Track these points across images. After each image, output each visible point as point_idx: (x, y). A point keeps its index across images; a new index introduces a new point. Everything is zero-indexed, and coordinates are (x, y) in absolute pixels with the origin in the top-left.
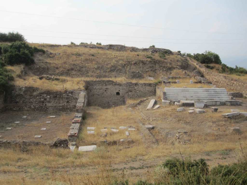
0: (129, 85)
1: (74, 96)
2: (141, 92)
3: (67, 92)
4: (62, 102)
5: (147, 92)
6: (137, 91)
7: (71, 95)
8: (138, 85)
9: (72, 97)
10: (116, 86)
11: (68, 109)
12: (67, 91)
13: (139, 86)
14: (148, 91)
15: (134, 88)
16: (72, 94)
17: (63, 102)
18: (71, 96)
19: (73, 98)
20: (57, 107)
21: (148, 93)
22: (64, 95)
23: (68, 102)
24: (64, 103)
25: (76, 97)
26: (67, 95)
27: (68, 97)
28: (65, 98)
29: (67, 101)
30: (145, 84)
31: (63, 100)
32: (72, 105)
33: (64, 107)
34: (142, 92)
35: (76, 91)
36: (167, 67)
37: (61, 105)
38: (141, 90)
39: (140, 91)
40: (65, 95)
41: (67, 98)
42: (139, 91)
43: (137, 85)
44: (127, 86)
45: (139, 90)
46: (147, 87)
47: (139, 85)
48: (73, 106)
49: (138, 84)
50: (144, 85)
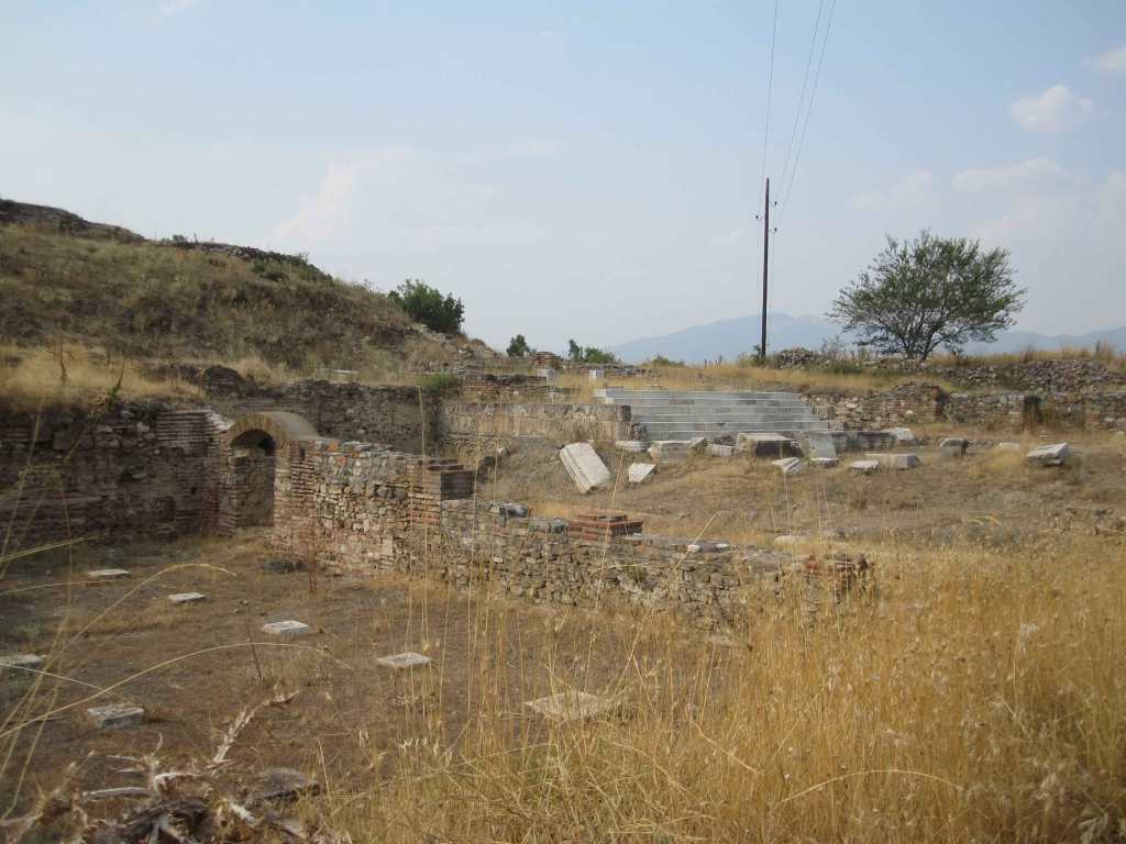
0: (322, 396)
1: (164, 436)
2: (373, 432)
3: (124, 412)
4: (91, 477)
5: (400, 432)
6: (358, 428)
7: (147, 428)
8: (361, 394)
9: (154, 442)
10: (256, 400)
11: (129, 525)
12: (119, 407)
13: (366, 402)
14: (403, 427)
15: (345, 411)
16: (153, 427)
17: (96, 481)
18: (151, 436)
19: (157, 452)
20: (52, 517)
21: (405, 439)
22: (101, 429)
23: (126, 479)
24: (104, 486)
25: (176, 443)
26: (125, 433)
27: (127, 442)
28: (105, 449)
29: (121, 469)
30: (392, 394)
31: (94, 466)
32: (154, 495)
33: (102, 516)
34: (378, 432)
35: (175, 404)
36: (375, 329)
37: (81, 501)
38: (375, 425)
39: (370, 430)
40: (109, 429)
41: (122, 453)
42: (364, 428)
43: (356, 397)
44: (313, 399)
45: (364, 424)
46: (400, 407)
47: (368, 396)
48: (161, 506)
49: (361, 389)
50: (386, 395)
